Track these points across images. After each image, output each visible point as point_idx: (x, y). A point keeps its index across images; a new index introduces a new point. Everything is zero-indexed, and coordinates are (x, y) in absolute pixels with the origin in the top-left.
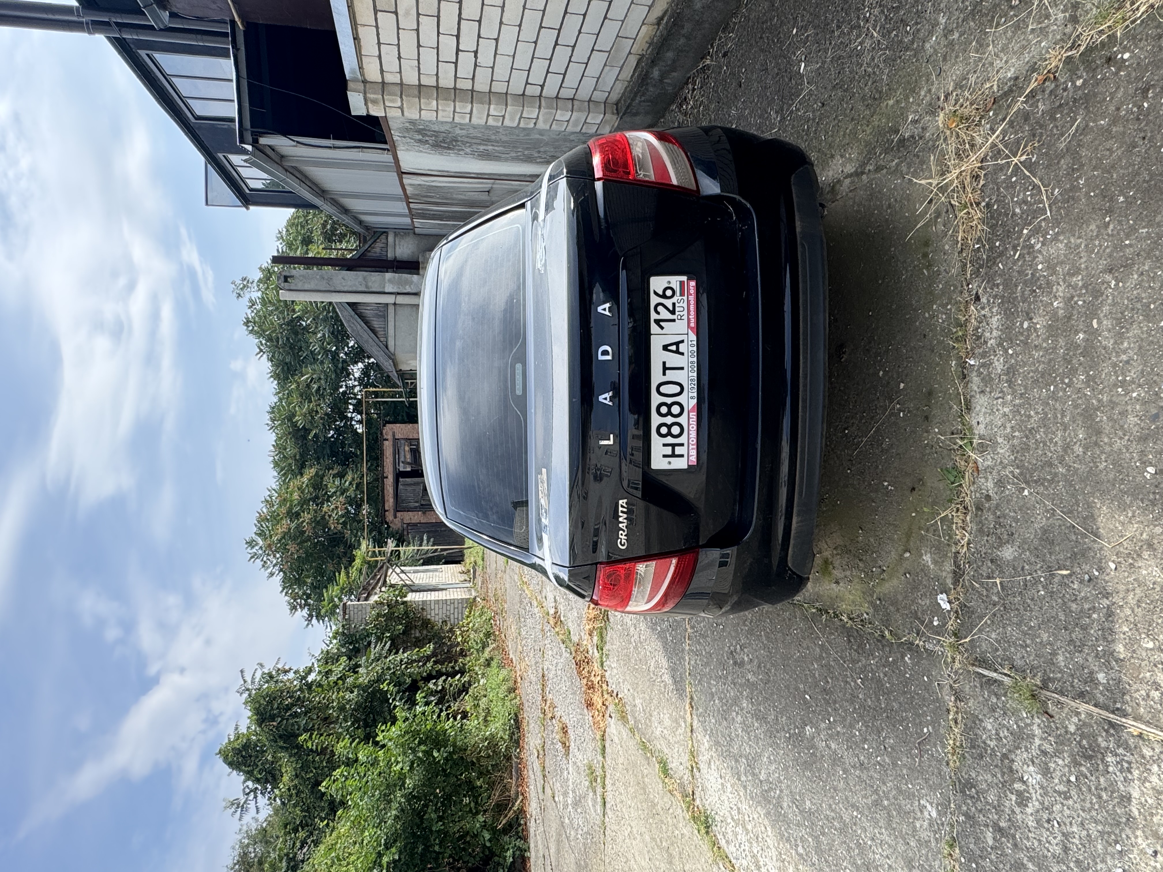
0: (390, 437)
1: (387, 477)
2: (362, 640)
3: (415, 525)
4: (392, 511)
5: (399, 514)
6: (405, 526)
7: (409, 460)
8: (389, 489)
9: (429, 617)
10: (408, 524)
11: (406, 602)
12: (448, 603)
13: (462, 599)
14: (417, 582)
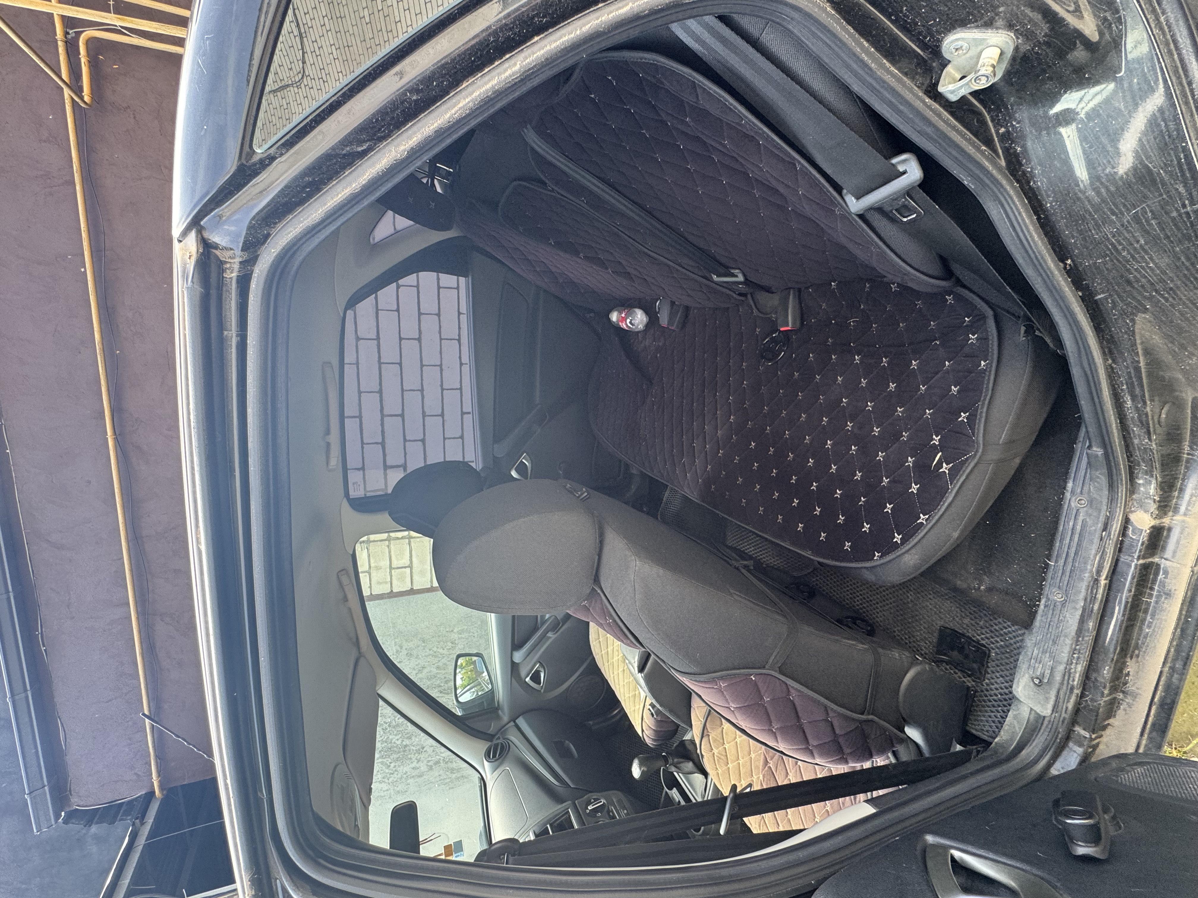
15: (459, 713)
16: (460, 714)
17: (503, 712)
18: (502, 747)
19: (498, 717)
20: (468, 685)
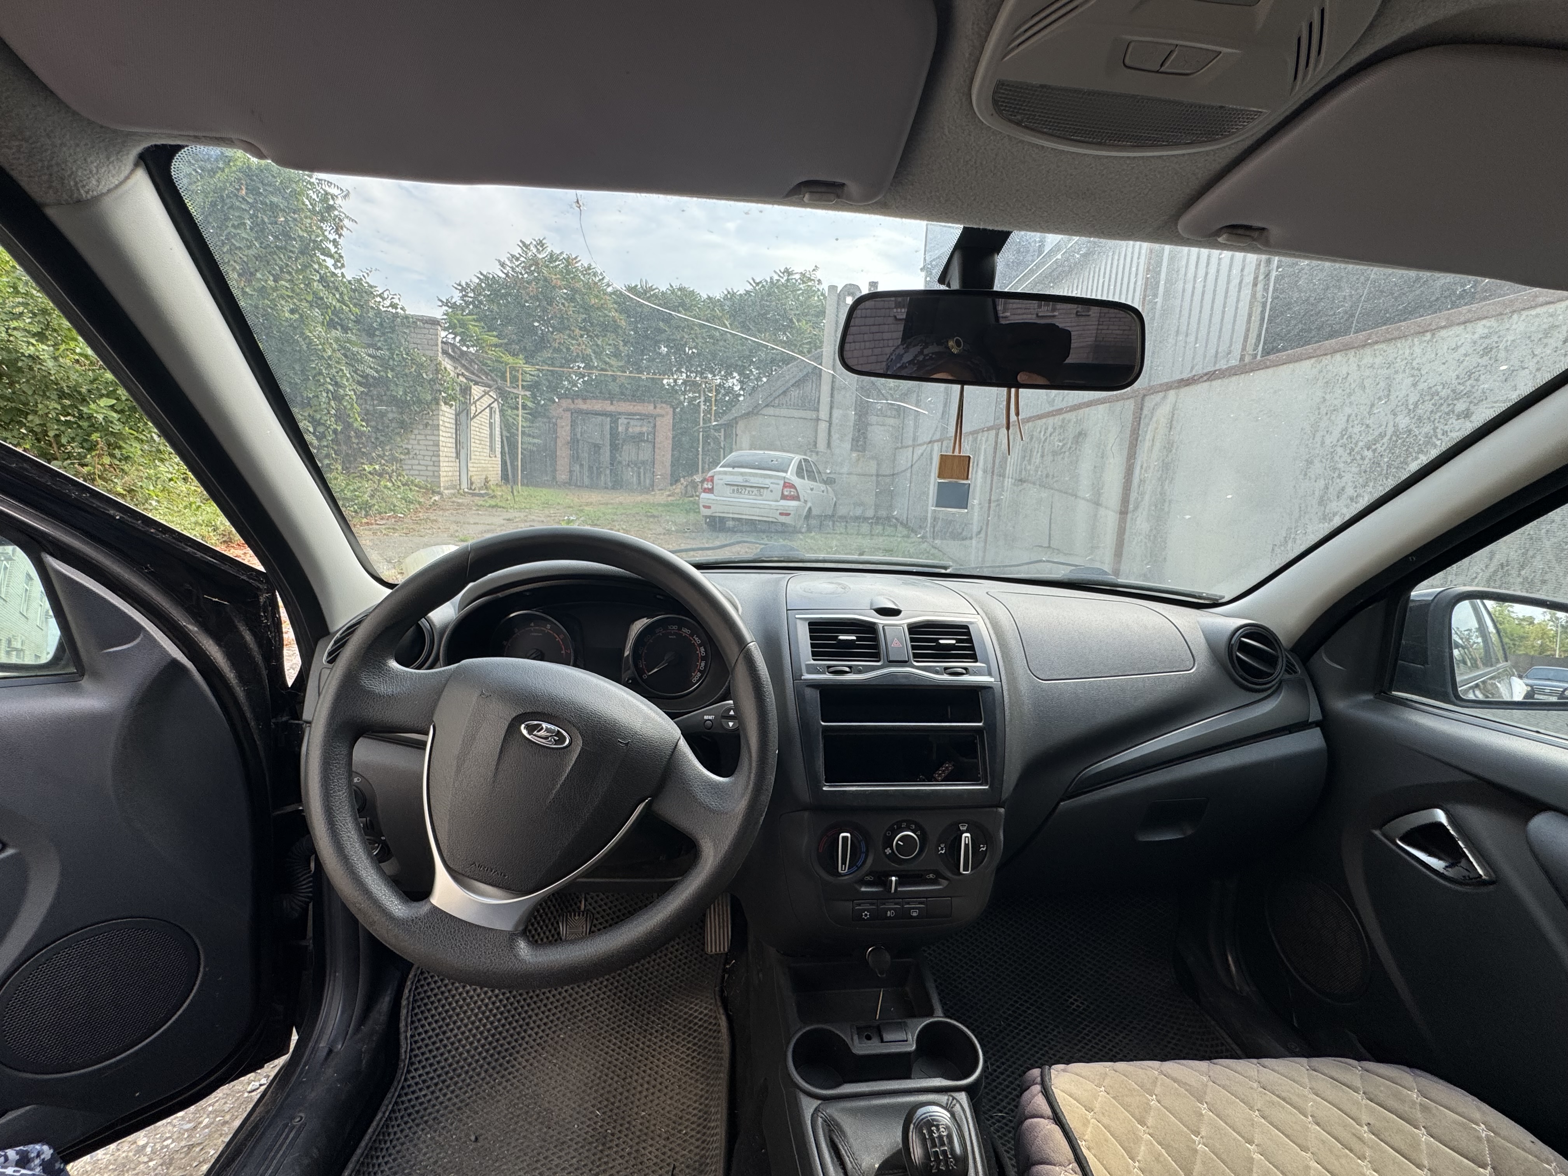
0: (658, 411)
1: (612, 404)
2: (385, 341)
3: (555, 432)
4: (572, 406)
5: (568, 414)
6: (554, 420)
7: (630, 430)
8: (598, 406)
9: (416, 432)
10: (555, 424)
11: (438, 404)
12: (434, 459)
13: (439, 476)
14: (474, 423)
15: (1422, 591)
16: (1413, 593)
17: (1365, 705)
18: (1259, 674)
19: (1352, 687)
20: (1498, 632)
